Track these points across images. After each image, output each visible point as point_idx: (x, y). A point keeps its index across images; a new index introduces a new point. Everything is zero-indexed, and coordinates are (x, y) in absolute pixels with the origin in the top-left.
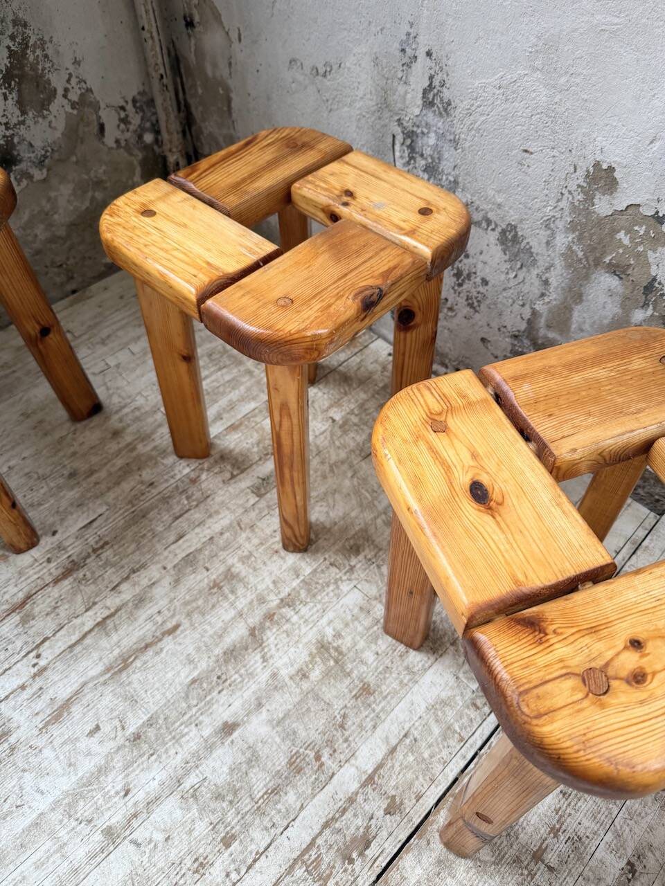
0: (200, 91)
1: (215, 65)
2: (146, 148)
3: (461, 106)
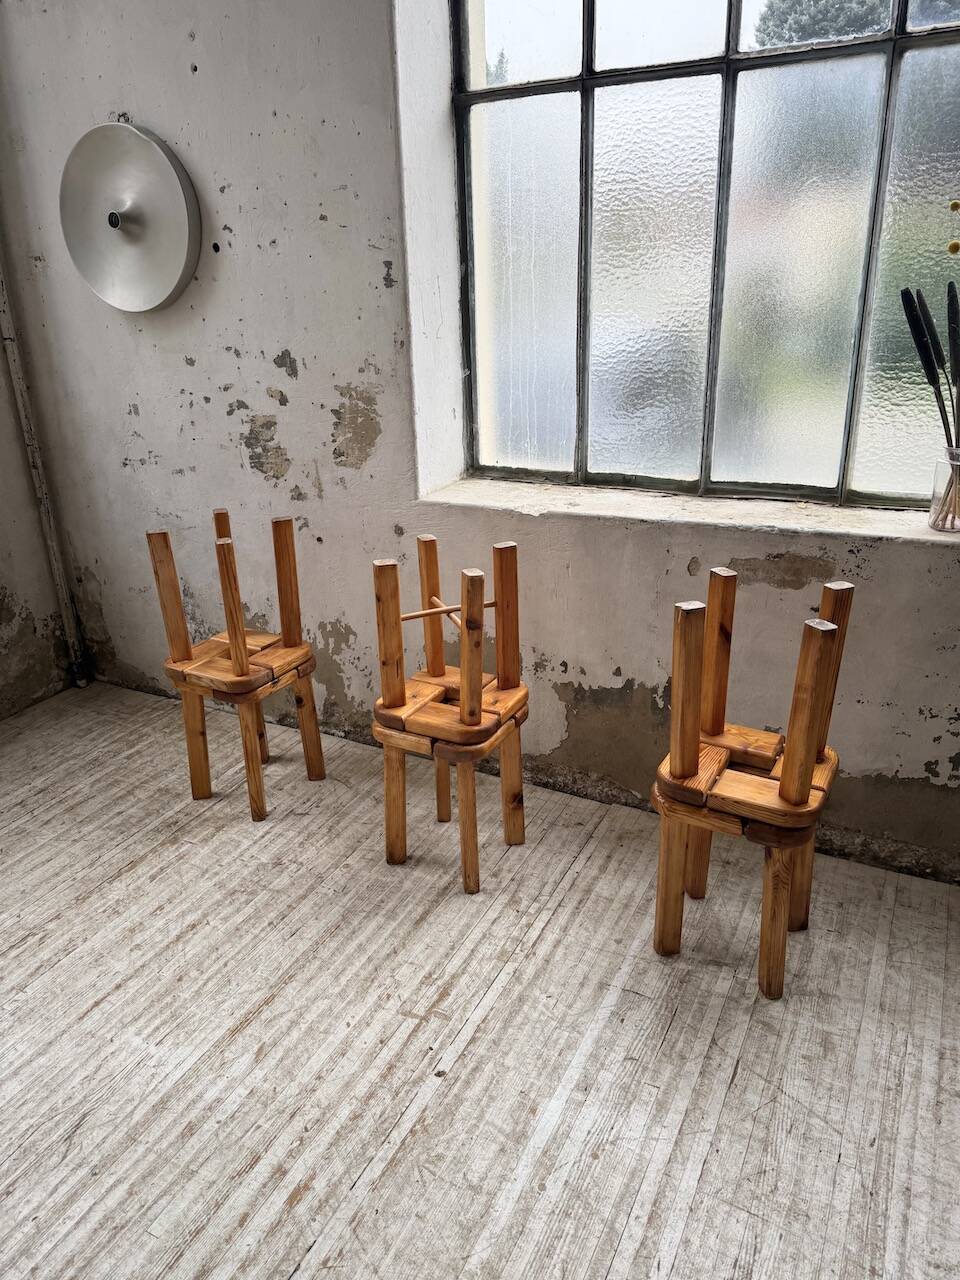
0: (85, 608)
1: (93, 597)
2: (57, 638)
3: (197, 594)
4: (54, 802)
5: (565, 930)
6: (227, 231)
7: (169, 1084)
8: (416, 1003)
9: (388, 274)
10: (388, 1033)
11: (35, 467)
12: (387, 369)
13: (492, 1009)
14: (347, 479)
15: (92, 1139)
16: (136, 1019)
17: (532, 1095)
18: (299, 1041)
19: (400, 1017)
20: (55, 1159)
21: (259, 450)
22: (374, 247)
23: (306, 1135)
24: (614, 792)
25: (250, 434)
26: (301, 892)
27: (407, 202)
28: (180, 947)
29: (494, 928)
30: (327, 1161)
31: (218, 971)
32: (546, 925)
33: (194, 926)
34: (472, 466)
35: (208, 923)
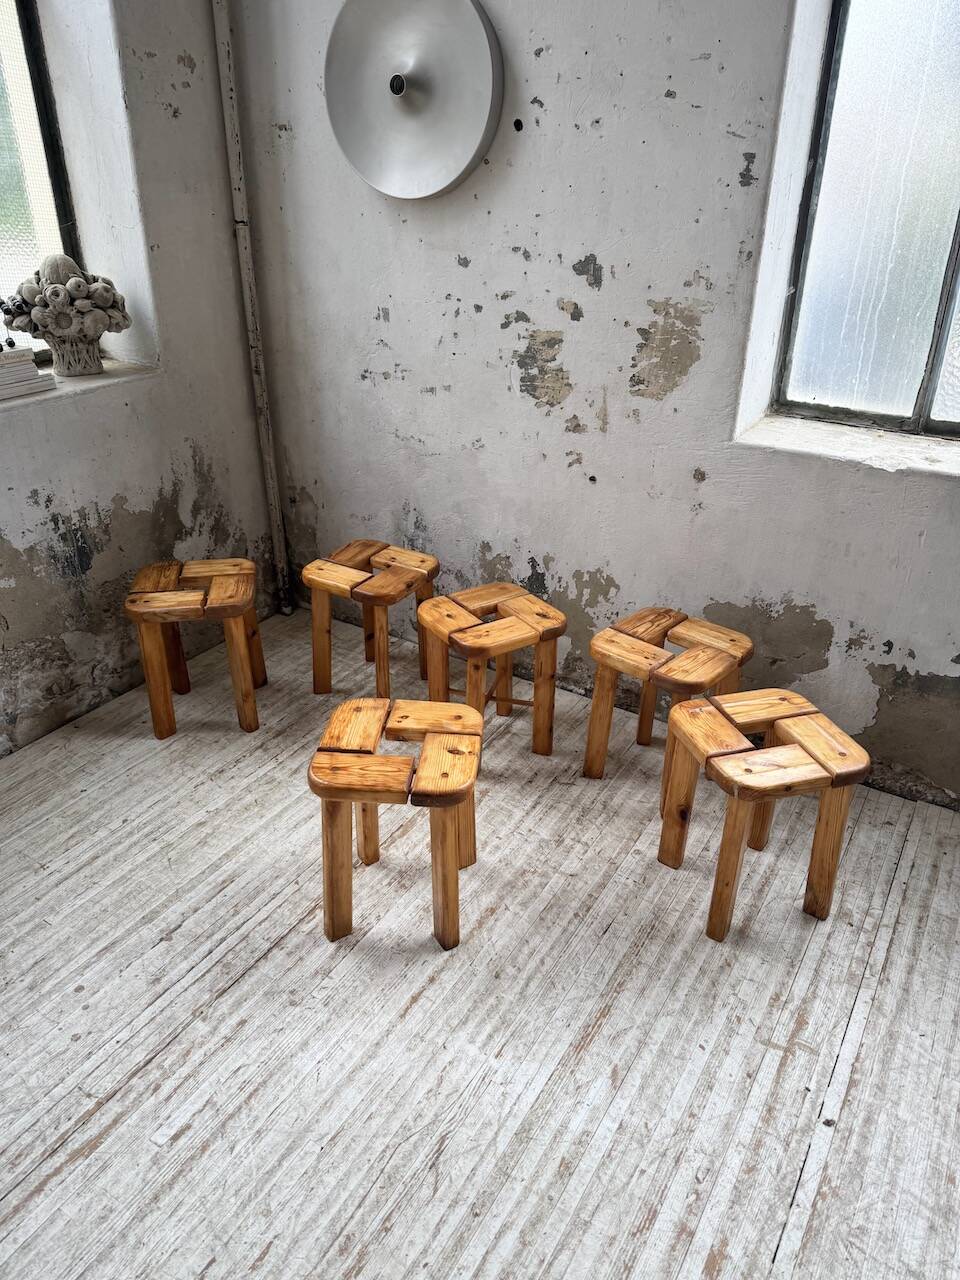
2: (265, 561)
3: (431, 527)
4: (296, 747)
5: (914, 952)
6: (536, 104)
7: (524, 1108)
8: (773, 1030)
9: (748, 169)
10: (754, 1065)
11: (258, 373)
12: (722, 284)
13: (862, 1045)
14: (643, 411)
15: (460, 1170)
16: (464, 1022)
17: (945, 1159)
18: (655, 1066)
19: (761, 1047)
20: (426, 1192)
21: (534, 371)
22: (734, 134)
23: (701, 1187)
24: (920, 788)
25: (526, 352)
26: (597, 879)
27: (788, 79)
28: (485, 934)
29: (831, 943)
30: (735, 1223)
31: (537, 970)
32: (890, 946)
33: (492, 911)
34: (777, 401)
35: (507, 908)
